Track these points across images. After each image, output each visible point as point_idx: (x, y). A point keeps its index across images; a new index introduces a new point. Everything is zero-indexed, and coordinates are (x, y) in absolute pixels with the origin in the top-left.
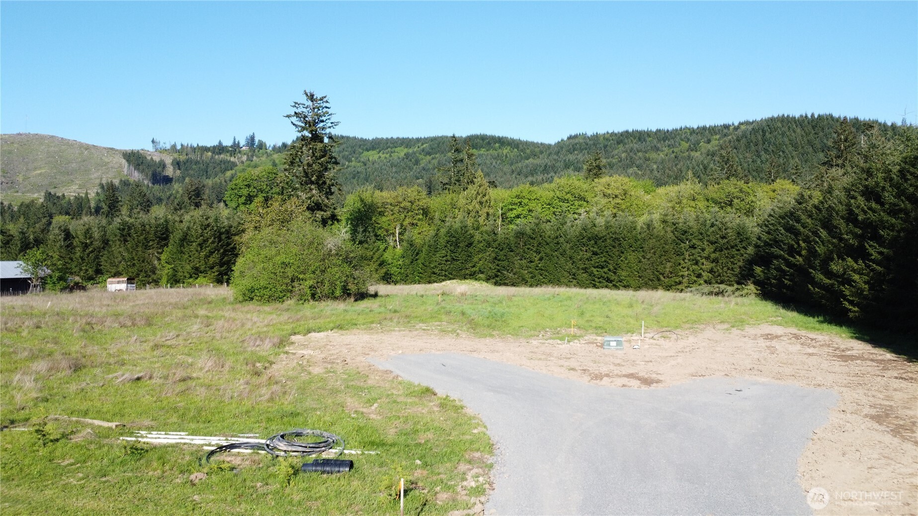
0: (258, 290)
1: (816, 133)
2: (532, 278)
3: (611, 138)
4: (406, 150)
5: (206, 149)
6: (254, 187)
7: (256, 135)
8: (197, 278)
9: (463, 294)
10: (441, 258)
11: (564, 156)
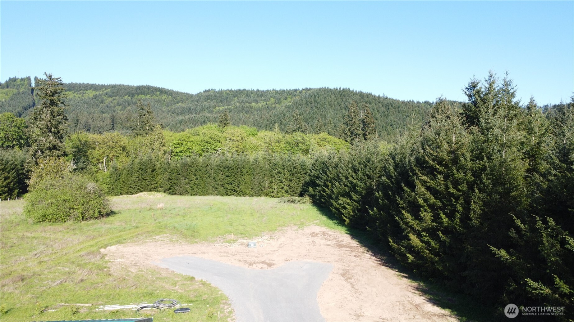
0: (48, 215)
1: (341, 99)
2: (192, 190)
3: (230, 93)
4: (94, 93)
10: (135, 179)
11: (202, 103)
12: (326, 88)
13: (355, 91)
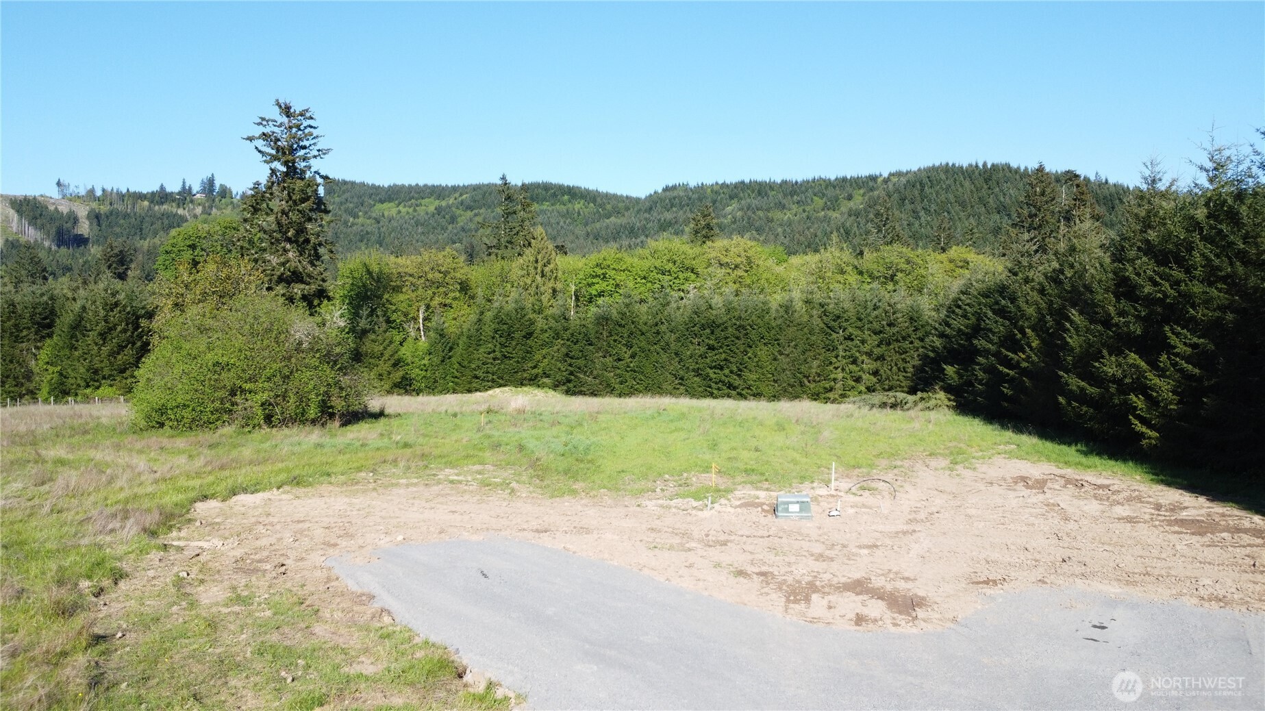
0: (172, 409)
1: (988, 189)
2: (621, 383)
3: (721, 191)
4: (437, 203)
5: (140, 196)
6: (202, 249)
7: (216, 177)
8: (98, 388)
9: (521, 411)
10: (486, 355)
11: (659, 214)
12: (950, 165)
13: (1022, 168)
